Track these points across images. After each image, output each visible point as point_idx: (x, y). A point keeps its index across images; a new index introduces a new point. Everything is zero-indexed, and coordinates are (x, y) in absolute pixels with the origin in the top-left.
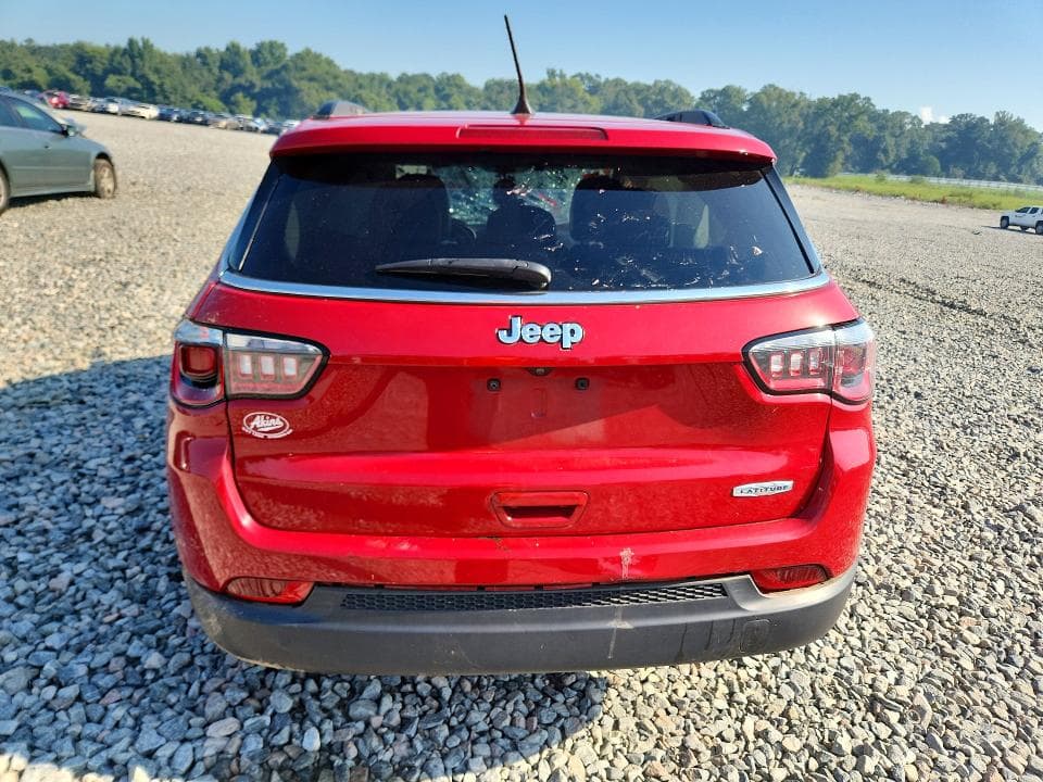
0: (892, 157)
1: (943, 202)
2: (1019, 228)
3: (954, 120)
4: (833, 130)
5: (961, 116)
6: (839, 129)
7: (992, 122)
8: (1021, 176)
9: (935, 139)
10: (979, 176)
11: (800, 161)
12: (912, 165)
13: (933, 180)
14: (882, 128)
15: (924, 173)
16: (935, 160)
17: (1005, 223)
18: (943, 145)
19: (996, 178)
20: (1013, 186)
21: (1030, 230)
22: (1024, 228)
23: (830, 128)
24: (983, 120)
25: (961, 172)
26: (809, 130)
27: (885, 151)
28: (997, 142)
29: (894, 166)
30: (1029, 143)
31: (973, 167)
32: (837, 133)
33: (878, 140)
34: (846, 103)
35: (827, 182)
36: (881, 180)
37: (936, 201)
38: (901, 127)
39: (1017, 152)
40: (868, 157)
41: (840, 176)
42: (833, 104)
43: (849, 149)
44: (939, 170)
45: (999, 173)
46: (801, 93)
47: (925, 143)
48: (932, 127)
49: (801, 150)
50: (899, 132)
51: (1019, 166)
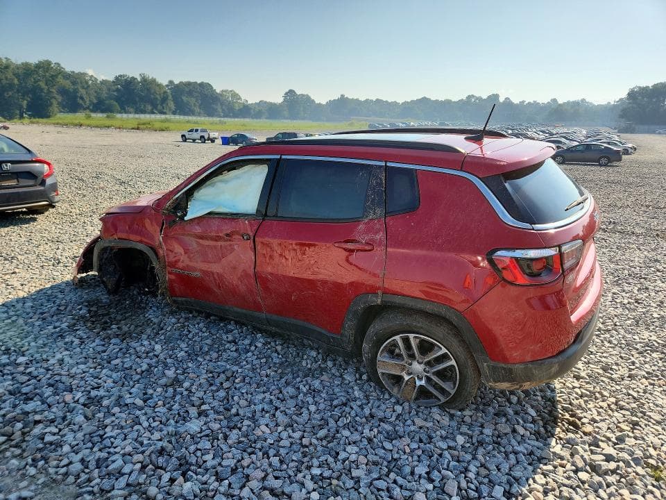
0: (88, 103)
1: (138, 129)
2: (191, 141)
3: (117, 78)
4: (42, 84)
5: (121, 76)
6: (46, 84)
7: (139, 80)
8: (165, 111)
9: (109, 89)
10: (143, 112)
11: (25, 107)
12: (100, 106)
13: (119, 116)
14: (74, 83)
15: (112, 111)
16: (115, 103)
17: (184, 138)
18: (115, 93)
19: (153, 113)
20: (163, 116)
21: (197, 141)
22: (194, 141)
23: (40, 83)
24: (133, 79)
25: (131, 110)
26: (23, 84)
27: (82, 98)
28: (146, 91)
29: (91, 107)
30: (162, 92)
31: (138, 106)
32: (47, 87)
33: (76, 91)
34: (45, 66)
35: (52, 120)
36: (89, 117)
37: (133, 129)
38: (87, 83)
39: (158, 97)
40: (72, 103)
41: (59, 115)
42: (36, 67)
43: (60, 98)
44: (119, 109)
45: (153, 109)
46: (6, 58)
47: (104, 92)
48: (104, 82)
49: (23, 99)
50: (86, 87)
51: (161, 105)
